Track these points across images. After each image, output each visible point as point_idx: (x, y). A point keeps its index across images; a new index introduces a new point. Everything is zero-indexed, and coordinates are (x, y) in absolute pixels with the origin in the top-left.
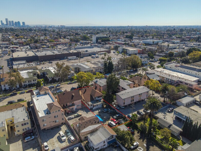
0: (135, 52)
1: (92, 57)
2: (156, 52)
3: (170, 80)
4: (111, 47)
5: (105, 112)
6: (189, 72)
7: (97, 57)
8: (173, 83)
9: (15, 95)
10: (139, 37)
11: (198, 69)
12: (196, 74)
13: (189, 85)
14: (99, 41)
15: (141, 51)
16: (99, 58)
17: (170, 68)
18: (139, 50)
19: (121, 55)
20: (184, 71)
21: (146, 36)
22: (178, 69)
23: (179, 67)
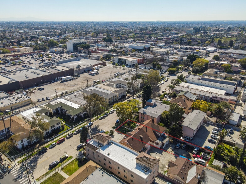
0: (135, 62)
1: (89, 74)
2: (157, 61)
3: (203, 97)
4: (100, 56)
5: (179, 149)
6: (213, 85)
7: (97, 74)
8: (208, 99)
9: (46, 152)
10: (119, 40)
11: (220, 81)
12: (221, 86)
13: (224, 99)
14: (79, 48)
15: (140, 61)
16: (98, 74)
17: (192, 81)
18: (139, 59)
19: (122, 67)
20: (208, 84)
21: (125, 38)
22: (201, 83)
23: (201, 80)
